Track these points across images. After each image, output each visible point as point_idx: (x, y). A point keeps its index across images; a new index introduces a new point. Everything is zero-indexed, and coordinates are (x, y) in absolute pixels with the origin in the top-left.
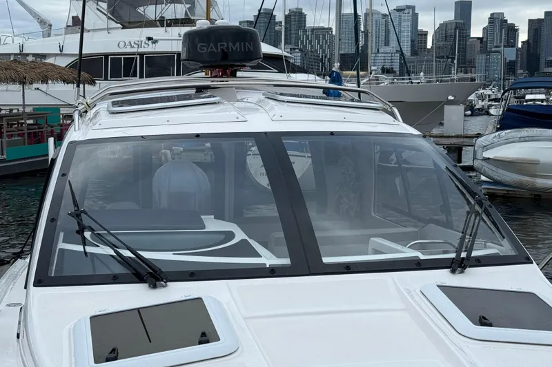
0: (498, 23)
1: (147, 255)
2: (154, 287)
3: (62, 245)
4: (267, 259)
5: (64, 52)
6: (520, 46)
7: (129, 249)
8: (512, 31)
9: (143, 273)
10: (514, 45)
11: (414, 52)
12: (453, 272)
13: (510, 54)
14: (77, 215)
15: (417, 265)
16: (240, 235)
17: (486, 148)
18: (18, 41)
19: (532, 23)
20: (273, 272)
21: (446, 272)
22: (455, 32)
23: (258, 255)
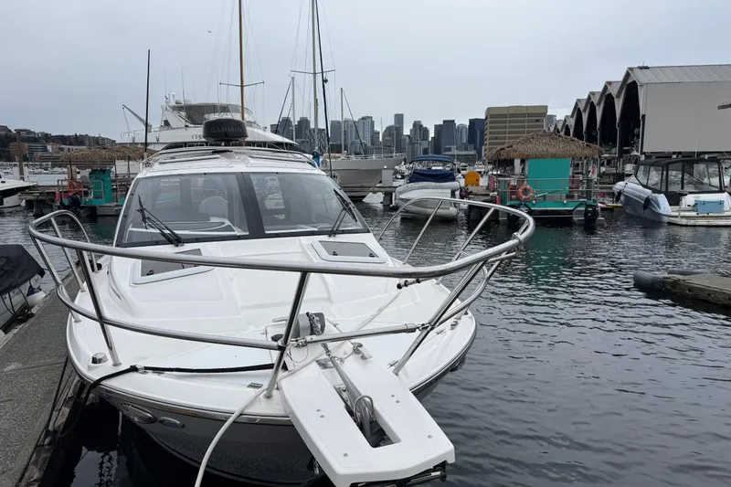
0: (418, 126)
1: (176, 232)
2: (177, 246)
3: (130, 229)
4: (237, 232)
5: (160, 141)
6: (430, 139)
7: (167, 229)
8: (426, 131)
9: (172, 238)
10: (427, 139)
11: (373, 144)
12: (330, 236)
13: (425, 144)
14: (142, 210)
15: (313, 233)
16: (228, 223)
17: (401, 193)
18: (132, 135)
19: (436, 126)
20: (239, 238)
21: (326, 236)
22: (394, 131)
23: (234, 231)
